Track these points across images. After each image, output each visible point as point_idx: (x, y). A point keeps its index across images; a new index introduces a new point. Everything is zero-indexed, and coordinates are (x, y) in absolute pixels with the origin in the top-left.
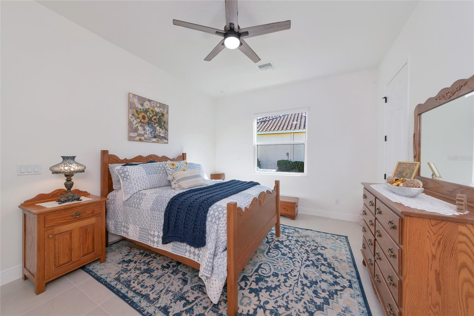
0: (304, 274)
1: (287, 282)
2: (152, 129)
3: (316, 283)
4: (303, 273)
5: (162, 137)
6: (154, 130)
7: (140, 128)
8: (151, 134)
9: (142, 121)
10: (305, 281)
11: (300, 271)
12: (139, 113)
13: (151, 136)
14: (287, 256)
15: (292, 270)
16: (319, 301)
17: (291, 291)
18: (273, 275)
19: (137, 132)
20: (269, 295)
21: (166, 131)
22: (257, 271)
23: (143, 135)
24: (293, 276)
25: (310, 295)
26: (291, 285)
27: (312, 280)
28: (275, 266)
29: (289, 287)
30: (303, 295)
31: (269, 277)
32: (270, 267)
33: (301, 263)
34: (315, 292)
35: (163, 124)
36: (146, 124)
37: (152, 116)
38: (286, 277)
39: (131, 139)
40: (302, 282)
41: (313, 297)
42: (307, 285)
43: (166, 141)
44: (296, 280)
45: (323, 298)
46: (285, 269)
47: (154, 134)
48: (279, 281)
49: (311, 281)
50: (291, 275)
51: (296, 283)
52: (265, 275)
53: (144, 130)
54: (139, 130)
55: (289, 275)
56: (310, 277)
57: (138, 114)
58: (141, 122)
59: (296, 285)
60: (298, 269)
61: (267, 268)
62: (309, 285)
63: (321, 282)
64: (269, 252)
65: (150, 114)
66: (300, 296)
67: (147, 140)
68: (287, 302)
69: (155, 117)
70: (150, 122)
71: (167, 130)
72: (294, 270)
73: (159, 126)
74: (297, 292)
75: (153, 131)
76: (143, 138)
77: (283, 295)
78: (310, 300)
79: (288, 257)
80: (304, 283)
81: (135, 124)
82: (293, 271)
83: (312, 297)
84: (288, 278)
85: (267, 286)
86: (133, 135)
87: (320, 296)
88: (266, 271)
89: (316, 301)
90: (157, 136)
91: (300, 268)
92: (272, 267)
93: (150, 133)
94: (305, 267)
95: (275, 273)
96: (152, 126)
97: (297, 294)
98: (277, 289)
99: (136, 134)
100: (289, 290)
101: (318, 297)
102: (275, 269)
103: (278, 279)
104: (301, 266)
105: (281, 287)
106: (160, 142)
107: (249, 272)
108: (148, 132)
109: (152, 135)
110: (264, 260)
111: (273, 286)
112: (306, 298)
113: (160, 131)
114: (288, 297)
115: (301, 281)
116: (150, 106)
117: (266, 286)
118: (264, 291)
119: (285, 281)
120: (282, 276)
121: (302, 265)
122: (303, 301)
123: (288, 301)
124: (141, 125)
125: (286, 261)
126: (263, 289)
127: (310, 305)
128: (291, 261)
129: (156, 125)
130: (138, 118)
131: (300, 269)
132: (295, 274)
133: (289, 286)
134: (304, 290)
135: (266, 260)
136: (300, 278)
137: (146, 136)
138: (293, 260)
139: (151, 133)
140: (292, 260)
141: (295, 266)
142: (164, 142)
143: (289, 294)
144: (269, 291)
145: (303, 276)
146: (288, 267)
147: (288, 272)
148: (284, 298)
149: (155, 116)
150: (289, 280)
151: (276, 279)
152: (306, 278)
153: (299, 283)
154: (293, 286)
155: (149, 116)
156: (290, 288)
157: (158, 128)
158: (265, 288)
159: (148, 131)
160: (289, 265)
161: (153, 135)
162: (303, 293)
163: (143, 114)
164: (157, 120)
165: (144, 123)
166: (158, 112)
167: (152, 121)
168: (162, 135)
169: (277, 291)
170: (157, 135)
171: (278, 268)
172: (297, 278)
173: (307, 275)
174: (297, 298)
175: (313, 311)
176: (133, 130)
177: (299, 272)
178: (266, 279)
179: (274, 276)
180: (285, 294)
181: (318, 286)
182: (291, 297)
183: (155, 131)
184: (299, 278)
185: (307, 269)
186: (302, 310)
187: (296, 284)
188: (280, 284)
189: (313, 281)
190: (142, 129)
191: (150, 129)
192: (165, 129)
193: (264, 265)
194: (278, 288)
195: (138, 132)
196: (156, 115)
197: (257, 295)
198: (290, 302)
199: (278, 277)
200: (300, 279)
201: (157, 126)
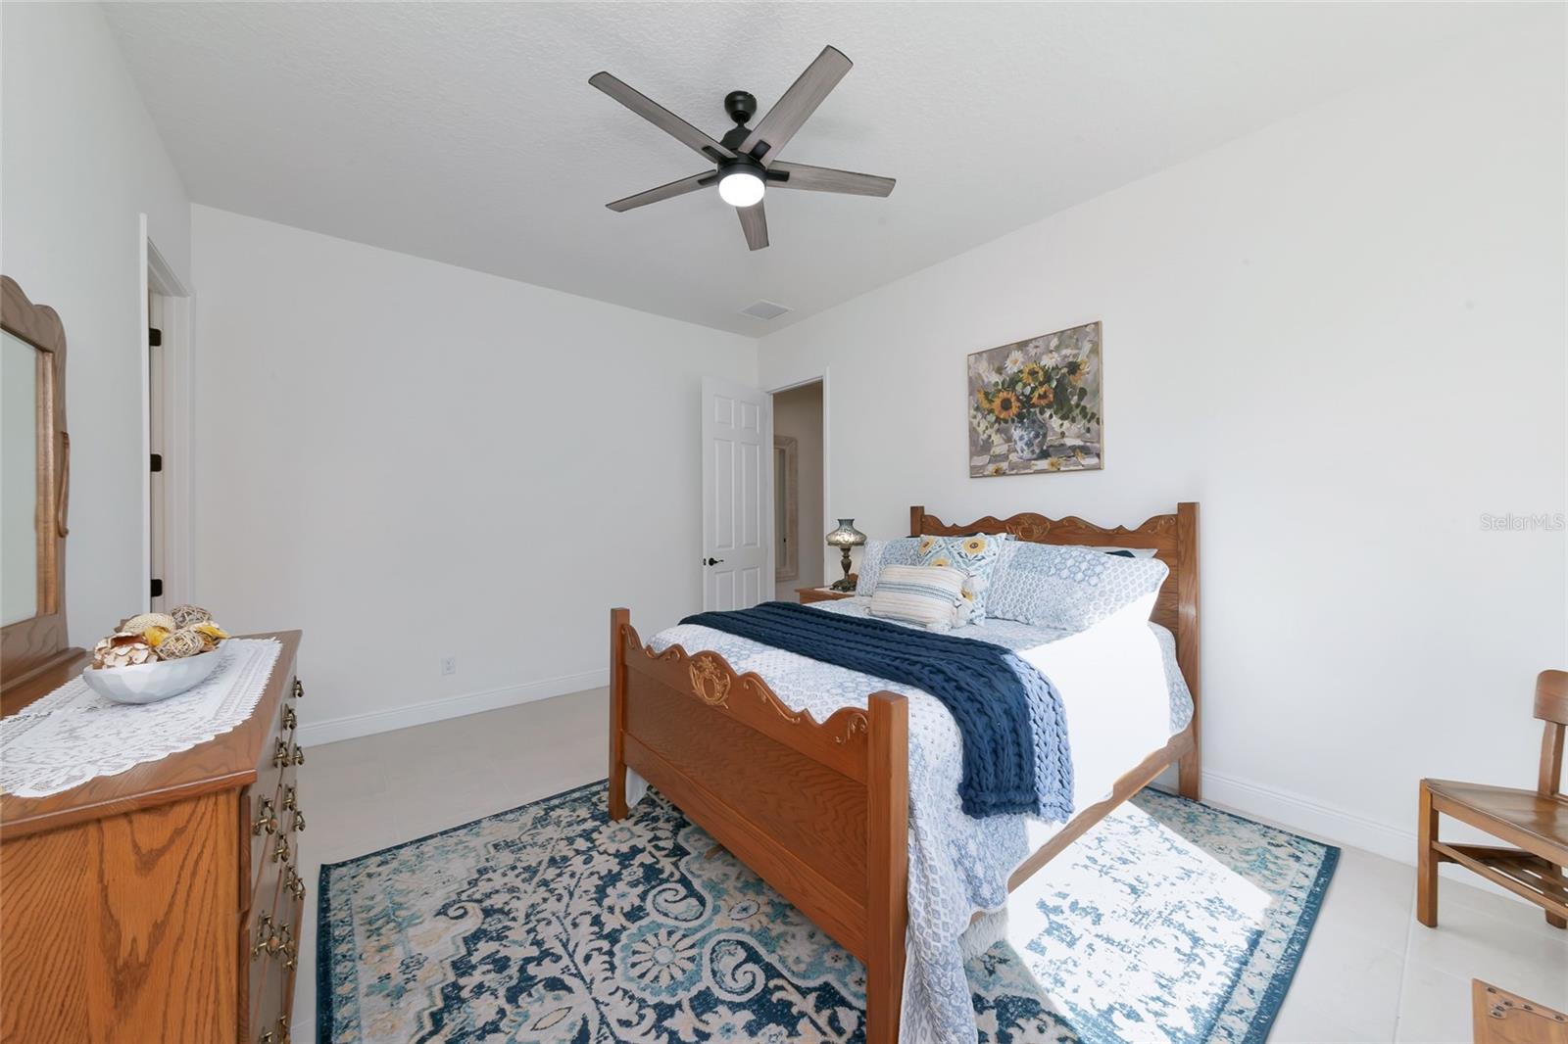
0: (569, 990)
1: (591, 925)
2: (1033, 433)
3: (513, 996)
4: (574, 990)
5: (1074, 448)
6: (1041, 431)
7: (996, 439)
8: (1029, 447)
9: (1002, 417)
10: (548, 970)
11: (589, 988)
12: (994, 396)
13: (1030, 456)
14: (686, 1005)
15: (613, 968)
16: (485, 948)
17: (561, 915)
18: (641, 908)
19: (990, 450)
20: (598, 873)
21: (1089, 421)
22: (684, 881)
23: (1005, 457)
24: (592, 950)
25: (512, 945)
26: (575, 925)
27: (530, 995)
28: (670, 934)
29: (574, 919)
30: (529, 932)
31: (643, 897)
32: (676, 918)
33: (615, 1026)
34: (501, 964)
35: (1074, 400)
36: (1013, 421)
37: (1033, 390)
38: (607, 935)
39: (976, 472)
40: (554, 959)
41: (501, 948)
42: (535, 963)
43: (1094, 461)
44: (574, 951)
45: (474, 967)
46: (635, 953)
47: (1041, 444)
48: (611, 909)
49: (533, 986)
50: (599, 950)
51: (568, 940)
52: (654, 892)
53: (1009, 440)
54: (995, 444)
55: (605, 945)
56: (541, 999)
57: (991, 402)
58: (998, 420)
59: (564, 937)
60: (601, 990)
61: (678, 909)
62: (532, 969)
63: (498, 1013)
64: (753, 957)
65: (1025, 385)
66: (536, 923)
67: (1020, 469)
68: (551, 891)
69: (1041, 391)
70: (1024, 411)
71: (1094, 417)
72: (609, 974)
73: (1060, 415)
74: (549, 923)
75: (1037, 436)
76: (1004, 465)
77: (571, 894)
78: (507, 933)
79: (679, 1005)
80: (547, 962)
81: (984, 432)
82: (607, 966)
83: (505, 946)
84: (600, 936)
85: (621, 879)
86: (980, 460)
87: (485, 964)
88: (666, 901)
89: (491, 943)
90: (1051, 449)
91: (597, 1002)
92: (672, 922)
93: (1026, 444)
94: (585, 1021)
95: (642, 918)
96: (1034, 422)
97: (544, 919)
98: (595, 893)
99: (986, 458)
100: (570, 914)
101: (488, 957)
102: (660, 926)
103: (617, 910)
104: (602, 1016)
105: (594, 902)
106: (1062, 469)
107: (697, 866)
108: (1020, 445)
109: (1033, 452)
110: (717, 918)
111: (609, 890)
112: (518, 932)
113: (1064, 428)
114: (559, 900)
115: (557, 958)
116: (1023, 363)
117: (623, 876)
118: (616, 869)
119: (596, 921)
120: (619, 928)
121: (603, 1021)
122: (522, 919)
123: (552, 893)
124: (998, 431)
125: (665, 980)
126: (621, 869)
127: (500, 926)
128: (652, 1000)
129: (1048, 413)
130: (991, 411)
131: (594, 999)
132: (590, 962)
133: (577, 921)
134: (537, 943)
135: (714, 927)
136: (571, 966)
137: (1013, 457)
138: (651, 1016)
139: (1029, 444)
140: (655, 1007)
141: (620, 993)
142: (1081, 467)
143: (561, 906)
144: (606, 876)
145: (569, 981)
146: (634, 965)
147: (617, 949)
148: (567, 891)
149: (1041, 384)
150: (592, 934)
151: (622, 908)
152: (554, 984)
153: (559, 950)
154: (570, 928)
155: (1023, 394)
156: (571, 917)
157: (1055, 422)
158: (619, 873)
159: (1018, 443)
160: (642, 976)
161: (1037, 451)
162: (532, 935)
163: (1003, 395)
164: (1051, 396)
165: (1006, 421)
166: (1053, 369)
167: (1033, 406)
168: (1069, 442)
169: (593, 889)
170: (1051, 446)
171: (656, 935)
172: (579, 957)
173: (556, 998)
174: (538, 912)
175: (489, 919)
176: (979, 448)
177: (588, 981)
178: (641, 888)
179: (632, 909)
180: (571, 899)
181: (502, 992)
182: (552, 905)
183: (1045, 436)
184: (573, 961)
185: (572, 1019)
186: (514, 904)
187: (565, 941)
188: (600, 905)
189: (525, 994)
190: (1002, 441)
191: (1024, 433)
192: (1085, 417)
193: (695, 909)
194: (594, 896)
195: (992, 452)
196: (1048, 379)
197: (617, 854)
198: (547, 895)
199: (625, 915)
200: (566, 961)
201: (1051, 416)
